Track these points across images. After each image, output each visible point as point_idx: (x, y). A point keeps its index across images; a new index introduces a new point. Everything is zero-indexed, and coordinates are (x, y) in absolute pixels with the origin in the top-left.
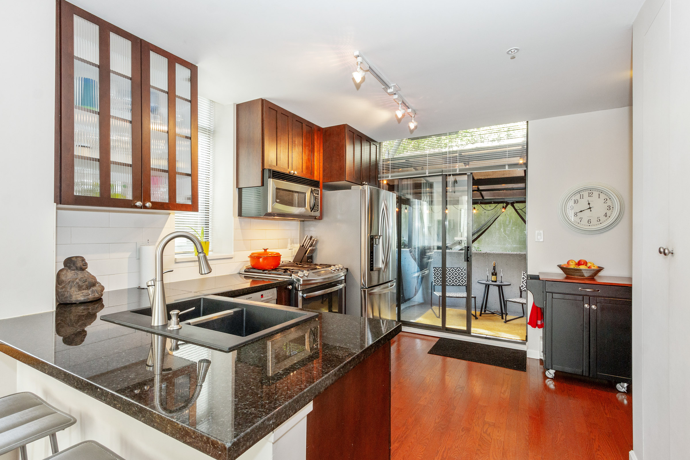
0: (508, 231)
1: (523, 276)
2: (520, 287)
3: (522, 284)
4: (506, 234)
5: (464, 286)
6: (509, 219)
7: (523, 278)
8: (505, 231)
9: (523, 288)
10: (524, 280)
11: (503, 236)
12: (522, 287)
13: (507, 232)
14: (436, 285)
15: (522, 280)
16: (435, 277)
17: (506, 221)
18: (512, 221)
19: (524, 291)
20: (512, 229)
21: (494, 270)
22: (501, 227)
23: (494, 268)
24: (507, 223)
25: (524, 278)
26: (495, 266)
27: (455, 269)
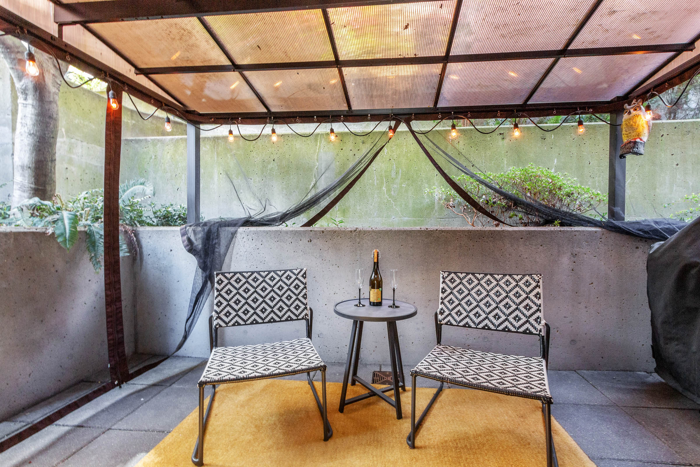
0: (394, 191)
1: (442, 286)
2: (436, 315)
3: (441, 306)
4: (390, 196)
5: (303, 319)
6: (397, 167)
7: (444, 291)
8: (389, 190)
9: (443, 316)
10: (445, 295)
11: (386, 201)
12: (442, 313)
13: (392, 193)
14: (220, 326)
15: (441, 295)
16: (219, 302)
17: (391, 171)
18: (400, 171)
19: (446, 324)
20: (401, 187)
21: (376, 274)
22: (382, 183)
23: (376, 267)
24: (393, 175)
25: (446, 291)
26: (378, 263)
27: (280, 273)
